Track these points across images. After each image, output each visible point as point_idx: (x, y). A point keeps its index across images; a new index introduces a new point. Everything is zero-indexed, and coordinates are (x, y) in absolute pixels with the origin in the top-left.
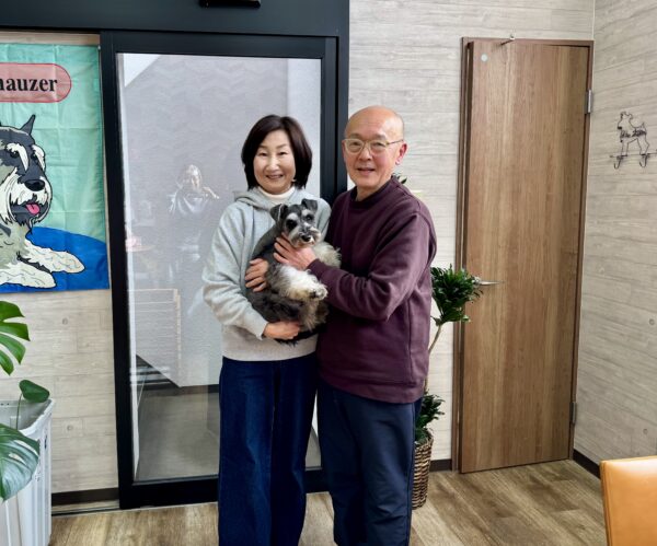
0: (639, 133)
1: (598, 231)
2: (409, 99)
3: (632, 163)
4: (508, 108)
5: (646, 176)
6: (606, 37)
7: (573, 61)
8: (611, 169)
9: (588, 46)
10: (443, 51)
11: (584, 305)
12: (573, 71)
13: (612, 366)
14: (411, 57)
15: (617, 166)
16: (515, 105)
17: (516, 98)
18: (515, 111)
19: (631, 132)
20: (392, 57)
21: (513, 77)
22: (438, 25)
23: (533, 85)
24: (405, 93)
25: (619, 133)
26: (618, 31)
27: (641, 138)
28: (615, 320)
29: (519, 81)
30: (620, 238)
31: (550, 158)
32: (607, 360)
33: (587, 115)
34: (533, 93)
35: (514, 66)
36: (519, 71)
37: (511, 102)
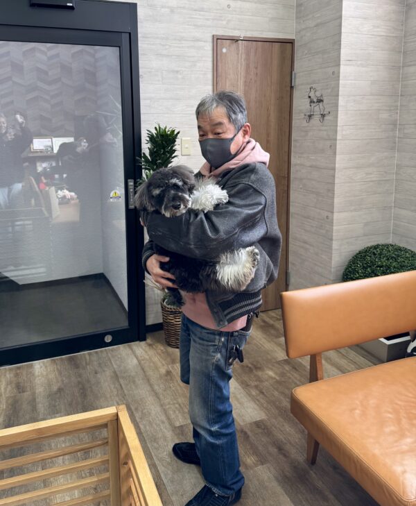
0: (320, 101)
1: (299, 162)
2: (180, 76)
3: (316, 120)
4: (241, 83)
5: (323, 128)
6: (302, 37)
7: (282, 52)
8: (305, 124)
9: (291, 42)
10: (201, 44)
11: (292, 210)
12: (282, 59)
13: (308, 246)
14: (179, 47)
15: (308, 122)
16: (245, 82)
17: (246, 77)
18: (245, 86)
19: (315, 100)
20: (167, 47)
21: (244, 63)
22: (197, 26)
23: (256, 68)
24: (177, 72)
25: (309, 100)
26: (308, 34)
27: (321, 104)
28: (308, 217)
29: (248, 66)
30: (311, 167)
31: (269, 116)
32: (305, 242)
33: (292, 87)
34: (257, 74)
35: (244, 56)
36: (248, 59)
37: (243, 79)
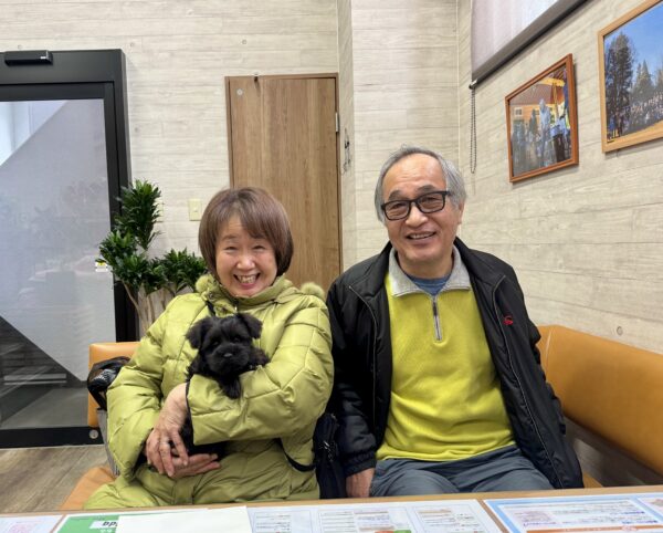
2: (185, 127)
4: (265, 131)
7: (321, 90)
9: (334, 77)
10: (210, 88)
12: (322, 99)
14: (184, 95)
16: (271, 130)
17: (271, 123)
18: (271, 134)
20: (167, 95)
21: (267, 107)
22: (204, 68)
23: (285, 112)
24: (181, 122)
29: (273, 110)
31: (306, 171)
33: (338, 134)
34: (286, 119)
35: (267, 98)
36: (273, 101)
37: (267, 126)
